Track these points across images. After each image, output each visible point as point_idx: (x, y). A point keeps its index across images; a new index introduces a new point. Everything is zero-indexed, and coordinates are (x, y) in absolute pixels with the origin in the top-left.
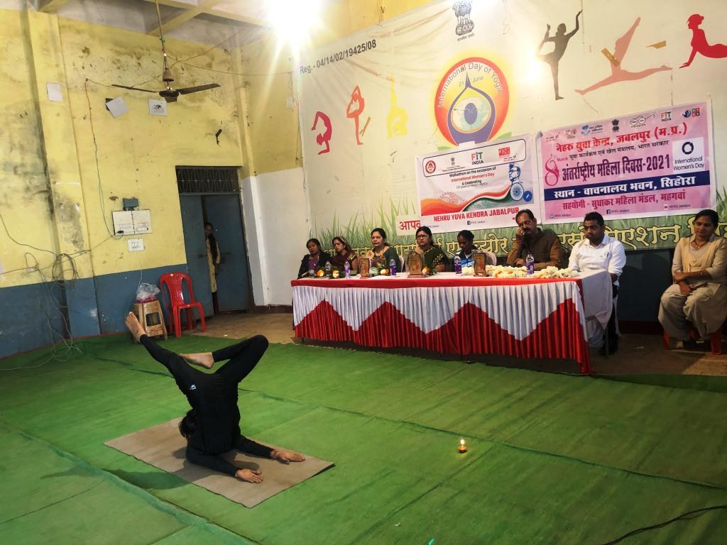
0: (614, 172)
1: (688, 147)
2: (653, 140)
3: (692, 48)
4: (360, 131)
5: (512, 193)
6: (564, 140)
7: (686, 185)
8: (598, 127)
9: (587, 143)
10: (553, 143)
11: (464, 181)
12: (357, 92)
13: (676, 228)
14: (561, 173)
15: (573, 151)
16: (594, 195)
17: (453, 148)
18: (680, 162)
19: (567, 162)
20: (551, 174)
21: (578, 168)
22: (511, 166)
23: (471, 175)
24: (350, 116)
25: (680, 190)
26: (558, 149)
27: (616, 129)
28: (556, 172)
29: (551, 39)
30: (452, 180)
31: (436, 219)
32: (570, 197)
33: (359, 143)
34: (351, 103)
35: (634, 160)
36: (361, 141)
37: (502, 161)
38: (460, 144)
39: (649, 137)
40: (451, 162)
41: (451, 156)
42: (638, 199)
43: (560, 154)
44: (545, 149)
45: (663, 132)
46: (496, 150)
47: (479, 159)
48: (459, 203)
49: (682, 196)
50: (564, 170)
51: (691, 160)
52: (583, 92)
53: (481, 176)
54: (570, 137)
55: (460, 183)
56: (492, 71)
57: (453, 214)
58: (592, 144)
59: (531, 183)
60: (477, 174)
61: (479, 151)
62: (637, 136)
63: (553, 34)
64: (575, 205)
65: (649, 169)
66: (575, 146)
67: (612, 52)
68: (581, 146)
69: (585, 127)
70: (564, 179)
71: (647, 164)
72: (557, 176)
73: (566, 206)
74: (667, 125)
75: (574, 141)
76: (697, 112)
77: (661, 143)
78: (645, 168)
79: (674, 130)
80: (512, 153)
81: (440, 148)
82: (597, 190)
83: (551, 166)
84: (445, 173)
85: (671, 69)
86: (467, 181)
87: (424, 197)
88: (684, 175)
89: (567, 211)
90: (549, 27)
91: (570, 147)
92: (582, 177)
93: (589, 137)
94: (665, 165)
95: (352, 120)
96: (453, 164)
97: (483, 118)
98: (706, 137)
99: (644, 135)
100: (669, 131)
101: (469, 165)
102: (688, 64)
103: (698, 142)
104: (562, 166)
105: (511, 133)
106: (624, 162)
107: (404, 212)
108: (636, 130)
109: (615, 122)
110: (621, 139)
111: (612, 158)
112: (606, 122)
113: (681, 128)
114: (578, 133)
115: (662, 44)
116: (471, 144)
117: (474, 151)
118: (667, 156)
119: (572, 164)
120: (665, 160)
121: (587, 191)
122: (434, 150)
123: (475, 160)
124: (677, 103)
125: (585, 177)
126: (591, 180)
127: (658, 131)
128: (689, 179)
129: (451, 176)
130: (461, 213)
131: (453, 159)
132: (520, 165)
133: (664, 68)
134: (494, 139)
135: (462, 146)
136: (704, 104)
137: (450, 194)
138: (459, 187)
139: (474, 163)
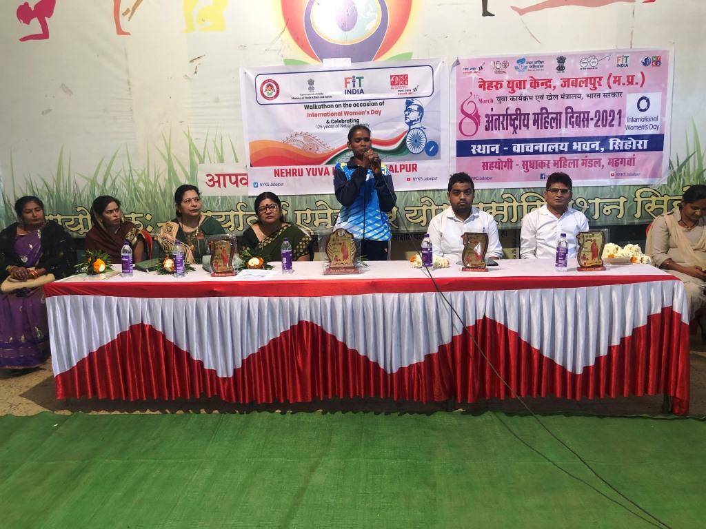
0: (554, 125)
1: (644, 103)
2: (604, 89)
5: (408, 143)
6: (489, 75)
7: (637, 150)
8: (538, 63)
9: (521, 84)
10: (473, 76)
11: (330, 118)
13: (622, 200)
14: (483, 120)
15: (503, 92)
16: (526, 153)
17: (313, 64)
18: (633, 120)
19: (491, 105)
20: (467, 120)
21: (507, 115)
22: (409, 103)
23: (343, 109)
25: (629, 155)
26: (480, 86)
27: (561, 69)
28: (475, 117)
30: (309, 115)
31: (277, 173)
32: (493, 154)
33: (120, 32)
35: (580, 113)
36: (124, 28)
37: (394, 94)
38: (324, 60)
39: (600, 85)
40: (308, 86)
41: (308, 76)
42: (580, 162)
43: (483, 94)
44: (462, 85)
45: (617, 80)
46: (385, 77)
47: (357, 87)
48: (321, 151)
49: (631, 162)
50: (487, 116)
51: (645, 119)
52: (522, 12)
53: (360, 113)
54: (498, 71)
55: (322, 121)
57: (309, 167)
58: (528, 86)
59: (439, 130)
60: (352, 109)
61: (357, 74)
62: (587, 80)
64: (499, 165)
65: (596, 125)
66: (505, 84)
68: (514, 85)
69: (521, 61)
70: (487, 129)
71: (596, 119)
72: (477, 124)
73: (486, 166)
74: (624, 73)
75: (506, 77)
77: (614, 95)
78: (592, 124)
79: (631, 81)
80: (411, 85)
81: (287, 62)
82: (530, 147)
83: (470, 109)
84: (296, 101)
86: (336, 118)
87: (257, 138)
88: (636, 137)
89: (487, 173)
91: (498, 84)
92: (511, 129)
93: (525, 76)
94: (616, 122)
96: (312, 89)
98: (664, 91)
99: (593, 82)
100: (624, 80)
101: (339, 94)
103: (655, 98)
104: (484, 110)
105: (410, 54)
106: (567, 113)
107: (214, 156)
108: (585, 74)
109: (561, 60)
110: (566, 83)
111: (553, 106)
112: (550, 57)
113: (638, 78)
114: (511, 68)
116: (346, 62)
117: (349, 74)
118: (620, 112)
119: (499, 109)
120: (617, 117)
121: (517, 148)
122: (279, 64)
123: (350, 87)
124: (637, 47)
125: (515, 128)
126: (524, 133)
127: (612, 80)
128: (641, 142)
129: (306, 107)
130: (323, 166)
131: (311, 82)
132: (423, 102)
134: (383, 60)
135: (329, 63)
136: (666, 52)
137: (305, 135)
138: (320, 126)
139: (349, 92)
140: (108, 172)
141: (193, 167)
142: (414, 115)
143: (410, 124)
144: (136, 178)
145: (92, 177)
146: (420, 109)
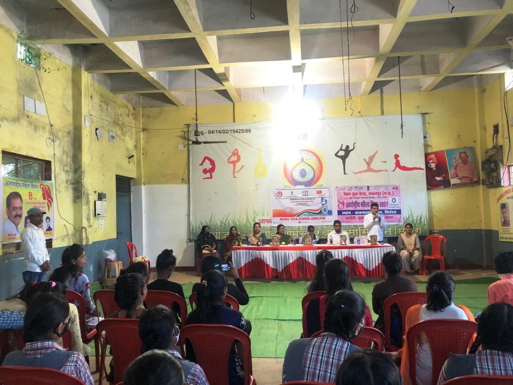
0: (367, 206)
1: (394, 200)
2: (382, 196)
3: (395, 165)
4: (236, 171)
5: (322, 211)
6: (346, 191)
7: (393, 214)
8: (361, 188)
9: (356, 194)
10: (342, 191)
11: (297, 203)
12: (236, 151)
13: (390, 229)
14: (345, 205)
15: (351, 196)
16: (359, 214)
17: (293, 187)
18: (392, 205)
19: (348, 200)
20: (341, 204)
21: (353, 203)
22: (322, 199)
23: (302, 200)
24: (229, 162)
25: (391, 215)
26: (344, 194)
27: (368, 189)
28: (343, 203)
29: (343, 150)
30: (291, 202)
31: (281, 219)
32: (349, 214)
33: (234, 177)
34: (232, 156)
36: (236, 176)
37: (318, 196)
38: (296, 186)
40: (291, 193)
41: (292, 191)
43: (345, 196)
44: (338, 194)
45: (385, 193)
46: (315, 191)
47: (306, 194)
48: (295, 213)
49: (392, 217)
50: (347, 203)
51: (395, 205)
52: (356, 173)
53: (307, 202)
56: (315, 157)
57: (291, 217)
58: (359, 194)
59: (332, 207)
60: (305, 200)
61: (306, 190)
62: (376, 193)
63: (344, 148)
64: (351, 218)
66: (352, 194)
67: (367, 161)
68: (354, 194)
69: (356, 187)
70: (347, 207)
73: (347, 218)
74: (387, 191)
75: (352, 192)
76: (397, 188)
77: (385, 197)
79: (389, 193)
80: (323, 194)
81: (285, 186)
82: (360, 213)
83: (341, 201)
84: (287, 198)
85: (388, 171)
86: (299, 203)
87: (275, 208)
88: (393, 210)
89: (348, 220)
90: (342, 145)
91: (350, 194)
92: (354, 207)
93: (357, 191)
94: (386, 205)
95: (232, 165)
96: (292, 194)
97: (310, 176)
98: (400, 197)
99: (379, 194)
100: (387, 193)
101: (301, 196)
102: (394, 171)
103: (397, 198)
104: (346, 201)
105: (322, 185)
107: (261, 214)
108: (376, 191)
109: (368, 187)
110: (370, 194)
111: (367, 200)
112: (365, 186)
113: (392, 193)
114: (353, 189)
115: (385, 162)
116: (303, 187)
117: (302, 190)
118: (387, 203)
119: (350, 201)
121: (356, 213)
122: (282, 187)
123: (304, 194)
124: (391, 184)
125: (355, 207)
126: (358, 208)
129: (291, 200)
130: (296, 217)
131: (292, 192)
132: (327, 199)
133: (386, 170)
134: (314, 186)
135: (298, 187)
136: (399, 186)
137: (290, 208)
138: (295, 205)
139: (303, 195)
140: (227, 219)
141: (255, 217)
142: (324, 202)
143: (323, 205)
144: (236, 220)
145: (221, 220)
146: (326, 201)
